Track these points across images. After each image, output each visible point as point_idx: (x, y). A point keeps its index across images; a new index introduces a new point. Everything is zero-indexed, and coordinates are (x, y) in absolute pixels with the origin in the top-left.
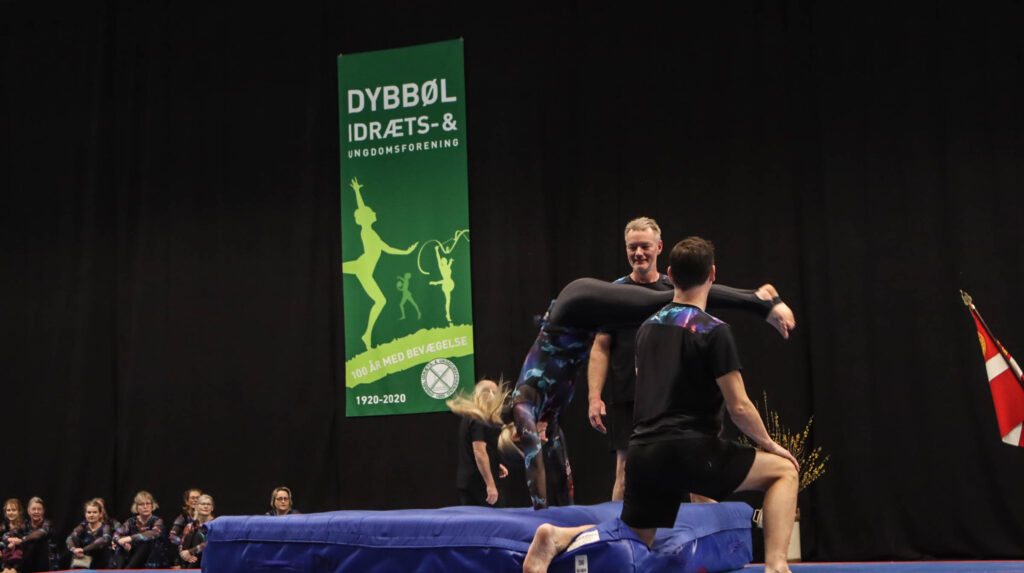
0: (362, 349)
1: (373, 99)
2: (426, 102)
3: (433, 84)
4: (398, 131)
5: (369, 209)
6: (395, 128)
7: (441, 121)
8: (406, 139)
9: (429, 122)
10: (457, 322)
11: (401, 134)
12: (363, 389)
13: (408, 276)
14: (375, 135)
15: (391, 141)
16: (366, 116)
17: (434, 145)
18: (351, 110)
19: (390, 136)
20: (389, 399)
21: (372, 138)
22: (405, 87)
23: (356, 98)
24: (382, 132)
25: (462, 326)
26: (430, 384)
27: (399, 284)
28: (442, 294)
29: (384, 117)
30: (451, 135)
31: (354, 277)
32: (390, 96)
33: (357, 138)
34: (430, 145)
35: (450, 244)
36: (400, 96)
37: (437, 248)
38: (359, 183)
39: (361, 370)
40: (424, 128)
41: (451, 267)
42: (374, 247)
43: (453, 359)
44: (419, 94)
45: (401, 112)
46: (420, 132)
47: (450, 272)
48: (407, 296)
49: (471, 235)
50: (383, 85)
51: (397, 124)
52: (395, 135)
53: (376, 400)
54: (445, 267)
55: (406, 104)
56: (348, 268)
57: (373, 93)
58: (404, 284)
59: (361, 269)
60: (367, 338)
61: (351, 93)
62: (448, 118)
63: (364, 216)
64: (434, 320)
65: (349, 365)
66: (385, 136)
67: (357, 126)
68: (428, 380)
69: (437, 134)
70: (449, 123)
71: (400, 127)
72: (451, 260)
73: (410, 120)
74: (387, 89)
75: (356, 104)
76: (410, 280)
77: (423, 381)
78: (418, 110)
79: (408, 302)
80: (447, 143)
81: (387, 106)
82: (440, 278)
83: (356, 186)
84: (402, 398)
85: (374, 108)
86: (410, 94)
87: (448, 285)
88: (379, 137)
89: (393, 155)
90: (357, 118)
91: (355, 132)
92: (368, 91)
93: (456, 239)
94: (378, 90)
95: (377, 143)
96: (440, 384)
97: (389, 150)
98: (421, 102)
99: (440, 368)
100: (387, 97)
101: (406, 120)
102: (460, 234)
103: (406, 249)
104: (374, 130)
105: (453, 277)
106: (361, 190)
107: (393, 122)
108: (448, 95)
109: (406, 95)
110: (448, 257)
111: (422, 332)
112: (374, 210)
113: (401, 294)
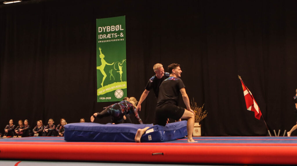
0: (101, 87)
1: (104, 29)
2: (117, 30)
3: (118, 26)
4: (110, 37)
5: (103, 55)
6: (109, 36)
7: (120, 35)
8: (112, 39)
9: (117, 35)
10: (123, 81)
11: (111, 37)
12: (101, 96)
13: (112, 70)
14: (105, 37)
15: (108, 39)
16: (103, 33)
17: (118, 40)
18: (99, 32)
19: (108, 38)
20: (107, 98)
21: (104, 38)
22: (112, 26)
23: (100, 29)
24: (106, 37)
25: (124, 82)
26: (117, 95)
27: (110, 72)
28: (120, 74)
29: (107, 33)
30: (122, 38)
31: (99, 70)
32: (108, 29)
33: (100, 38)
34: (117, 40)
35: (122, 63)
36: (111, 29)
37: (118, 64)
38: (101, 49)
39: (100, 92)
40: (116, 36)
41: (122, 68)
42: (104, 63)
43: (122, 89)
44: (115, 28)
45: (111, 32)
46: (115, 37)
47: (121, 69)
48: (112, 75)
49: (127, 61)
50: (107, 26)
51: (110, 35)
52: (109, 37)
53: (104, 98)
54: (120, 68)
55: (112, 30)
56: (98, 68)
57: (104, 28)
58: (111, 72)
59: (101, 68)
60: (102, 84)
61: (99, 28)
62: (121, 34)
63: (102, 56)
64: (118, 80)
65: (98, 90)
66: (107, 38)
67: (100, 35)
68: (116, 94)
69: (119, 37)
70: (122, 35)
71: (110, 36)
72: (122, 67)
73: (113, 34)
74: (107, 27)
75: (100, 30)
76: (112, 71)
77: (115, 94)
78: (115, 32)
79: (112, 76)
80: (121, 40)
81: (107, 31)
82: (119, 71)
83: (100, 49)
84: (110, 98)
85: (104, 31)
86: (113, 28)
87: (121, 72)
88: (106, 38)
89: (109, 42)
90: (101, 33)
91: (100, 37)
92: (103, 27)
93: (123, 62)
94: (105, 27)
95: (105, 39)
96: (119, 95)
97: (108, 41)
98: (115, 30)
99: (119, 91)
100: (107, 29)
101: (112, 34)
102: (124, 61)
103: (111, 64)
104: (104, 36)
105: (122, 70)
106: (101, 50)
107: (109, 35)
108: (122, 29)
109: (112, 28)
110: (121, 66)
111: (115, 83)
112: (104, 55)
113: (110, 74)
